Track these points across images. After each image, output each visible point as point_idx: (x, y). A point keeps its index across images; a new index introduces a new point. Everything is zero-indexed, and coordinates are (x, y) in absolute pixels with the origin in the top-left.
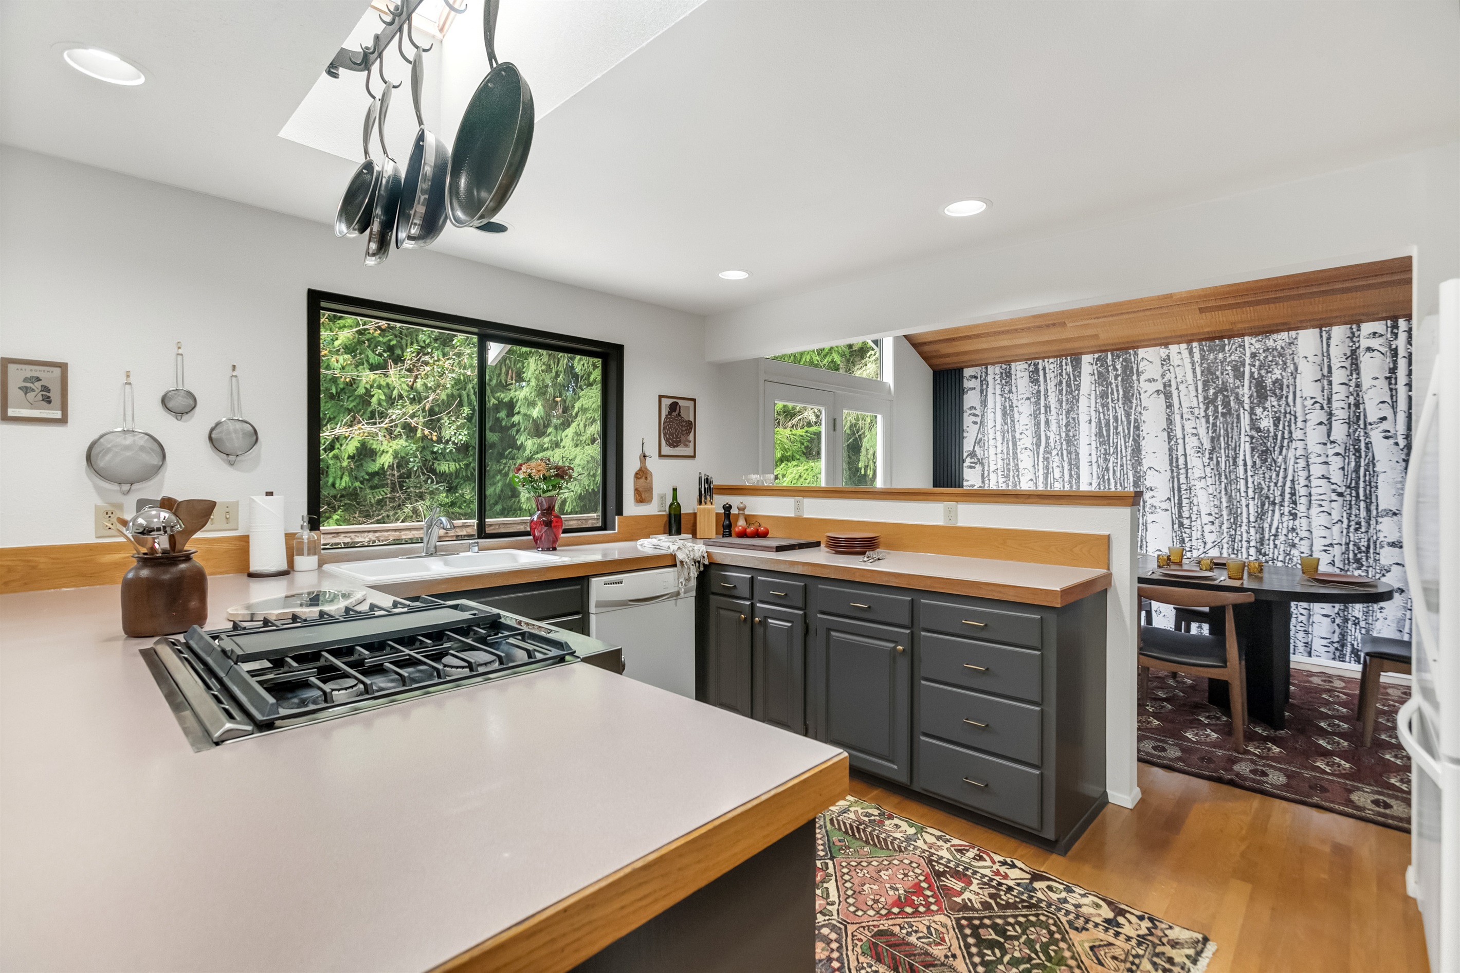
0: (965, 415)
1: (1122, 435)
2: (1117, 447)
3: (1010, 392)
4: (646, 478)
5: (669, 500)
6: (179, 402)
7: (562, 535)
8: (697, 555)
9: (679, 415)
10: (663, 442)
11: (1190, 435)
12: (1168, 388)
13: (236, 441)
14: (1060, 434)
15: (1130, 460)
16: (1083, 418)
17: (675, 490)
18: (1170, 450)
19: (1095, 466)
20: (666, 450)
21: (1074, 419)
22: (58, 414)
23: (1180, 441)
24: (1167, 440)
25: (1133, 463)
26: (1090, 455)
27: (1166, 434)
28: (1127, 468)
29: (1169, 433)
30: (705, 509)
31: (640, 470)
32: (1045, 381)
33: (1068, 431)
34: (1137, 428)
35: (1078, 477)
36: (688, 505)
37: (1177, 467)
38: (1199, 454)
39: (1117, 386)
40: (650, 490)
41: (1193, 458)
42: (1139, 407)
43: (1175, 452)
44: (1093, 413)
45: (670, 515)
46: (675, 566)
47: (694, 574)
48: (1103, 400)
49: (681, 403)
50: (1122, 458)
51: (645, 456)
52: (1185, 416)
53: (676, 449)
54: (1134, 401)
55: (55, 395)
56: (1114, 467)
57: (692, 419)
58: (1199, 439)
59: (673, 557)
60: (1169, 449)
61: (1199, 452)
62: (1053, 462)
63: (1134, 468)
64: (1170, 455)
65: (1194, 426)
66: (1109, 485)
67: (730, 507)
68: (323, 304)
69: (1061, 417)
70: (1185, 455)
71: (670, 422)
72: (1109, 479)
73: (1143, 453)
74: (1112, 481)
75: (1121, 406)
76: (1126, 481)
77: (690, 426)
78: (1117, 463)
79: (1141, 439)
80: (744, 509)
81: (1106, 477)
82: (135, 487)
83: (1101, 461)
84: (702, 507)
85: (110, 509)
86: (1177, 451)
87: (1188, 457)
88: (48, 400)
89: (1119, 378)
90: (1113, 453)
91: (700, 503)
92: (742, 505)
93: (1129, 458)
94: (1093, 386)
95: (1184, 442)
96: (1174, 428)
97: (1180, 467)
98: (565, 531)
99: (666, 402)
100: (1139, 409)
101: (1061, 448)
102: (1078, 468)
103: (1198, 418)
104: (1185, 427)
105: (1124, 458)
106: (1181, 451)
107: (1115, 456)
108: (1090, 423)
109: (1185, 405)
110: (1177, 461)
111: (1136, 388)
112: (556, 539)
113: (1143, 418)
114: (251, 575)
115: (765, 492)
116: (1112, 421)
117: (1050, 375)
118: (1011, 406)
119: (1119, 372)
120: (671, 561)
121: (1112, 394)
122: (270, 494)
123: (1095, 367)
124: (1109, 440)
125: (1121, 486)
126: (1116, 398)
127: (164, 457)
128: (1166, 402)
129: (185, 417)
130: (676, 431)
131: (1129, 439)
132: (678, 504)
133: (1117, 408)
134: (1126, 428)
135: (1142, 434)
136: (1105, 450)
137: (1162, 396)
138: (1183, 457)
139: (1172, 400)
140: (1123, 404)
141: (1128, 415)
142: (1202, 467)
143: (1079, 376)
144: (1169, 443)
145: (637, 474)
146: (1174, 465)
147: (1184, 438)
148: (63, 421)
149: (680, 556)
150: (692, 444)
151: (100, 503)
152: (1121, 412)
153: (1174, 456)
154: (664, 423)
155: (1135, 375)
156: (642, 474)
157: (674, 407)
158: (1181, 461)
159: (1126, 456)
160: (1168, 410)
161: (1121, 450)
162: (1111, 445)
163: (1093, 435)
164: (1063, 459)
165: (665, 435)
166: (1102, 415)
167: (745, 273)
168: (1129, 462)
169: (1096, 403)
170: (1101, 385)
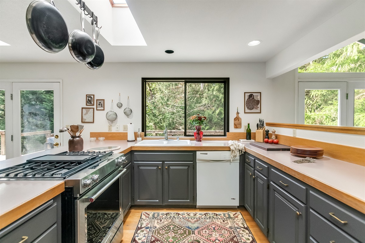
4: (239, 120)
5: (247, 128)
6: (120, 105)
7: (203, 137)
8: (240, 148)
9: (253, 98)
10: (246, 108)
13: (129, 112)
17: (249, 124)
20: (247, 111)
22: (103, 109)
30: (259, 131)
31: (236, 117)
36: (254, 129)
40: (240, 124)
45: (247, 133)
46: (230, 151)
47: (238, 154)
49: (254, 94)
51: (238, 113)
53: (252, 110)
55: (103, 105)
57: (259, 99)
59: (229, 148)
67: (268, 131)
68: (147, 81)
71: (249, 101)
77: (258, 102)
80: (275, 132)
82: (113, 122)
84: (258, 130)
85: (110, 126)
88: (102, 106)
91: (258, 129)
92: (274, 131)
98: (204, 136)
99: (247, 95)
112: (200, 138)
114: (128, 141)
115: (283, 126)
120: (228, 149)
122: (131, 124)
127: (117, 116)
129: (121, 108)
130: (252, 104)
132: (250, 129)
145: (235, 119)
148: (104, 110)
149: (232, 148)
150: (259, 108)
151: (109, 125)
154: (247, 102)
156: (237, 119)
157: (251, 96)
165: (247, 106)
167: (259, 41)
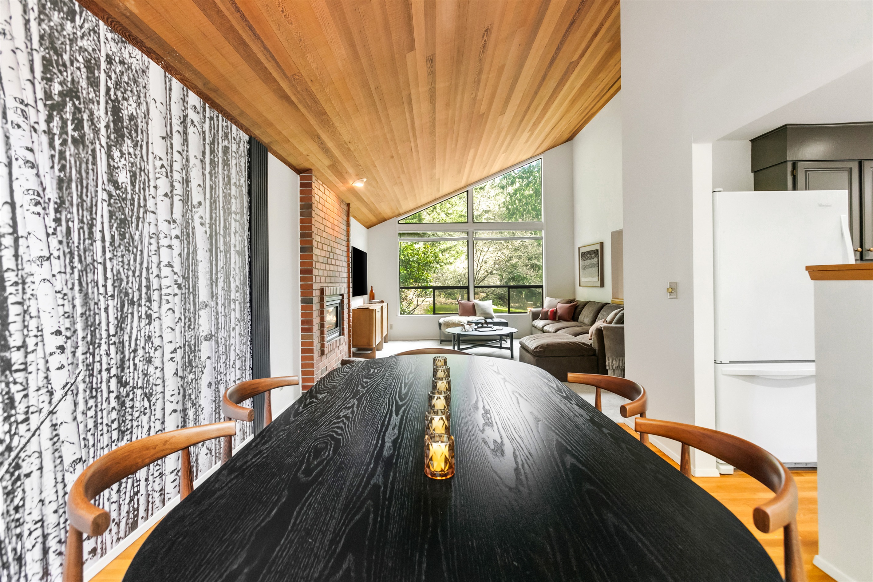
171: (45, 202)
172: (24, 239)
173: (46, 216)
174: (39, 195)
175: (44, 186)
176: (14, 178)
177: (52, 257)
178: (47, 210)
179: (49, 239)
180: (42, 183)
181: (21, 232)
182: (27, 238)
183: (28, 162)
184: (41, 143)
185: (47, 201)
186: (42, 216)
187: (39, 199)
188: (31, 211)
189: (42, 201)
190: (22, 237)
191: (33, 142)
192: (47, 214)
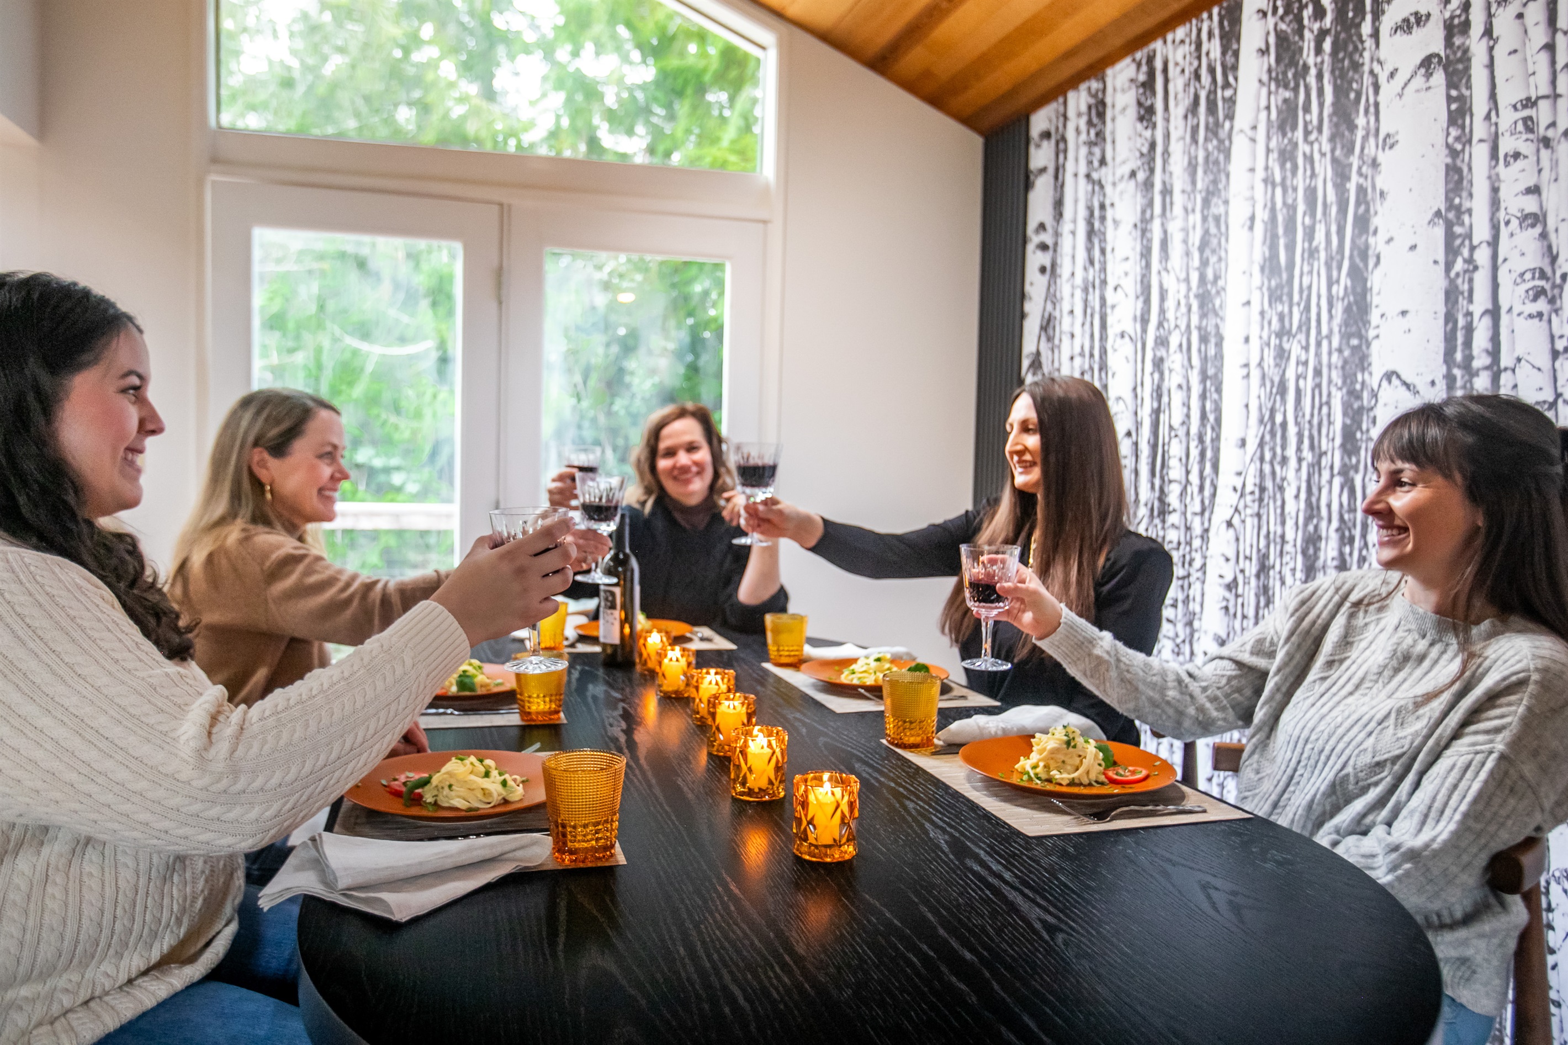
0: (1030, 247)
1: (1323, 255)
2: (1308, 308)
3: (1103, 162)
11: (1515, 223)
12: (1458, 41)
14: (1187, 280)
15: (1340, 351)
16: (1238, 213)
18: (1451, 295)
19: (1255, 374)
21: (1217, 219)
23: (1482, 256)
24: (1441, 257)
25: (1346, 362)
26: (1247, 340)
27: (1439, 232)
28: (1330, 381)
29: (1449, 226)
32: (1166, 108)
33: (1204, 263)
34: (1363, 223)
35: (1218, 421)
37: (1467, 364)
38: (1542, 305)
39: (1320, 76)
41: (1522, 325)
42: (1372, 140)
43: (1462, 302)
44: (1260, 187)
48: (1284, 135)
50: (1319, 344)
52: (1507, 145)
54: (1361, 121)
56: (1298, 378)
58: (1544, 235)
60: (1448, 294)
61: (1539, 293)
62: (1171, 371)
63: (1349, 379)
64: (1450, 318)
65: (1531, 183)
66: (1284, 448)
69: (1191, 217)
70: (1494, 313)
72: (1284, 425)
73: (1374, 317)
74: (1292, 430)
75: (1326, 147)
76: (1324, 431)
78: (1306, 363)
79: (1371, 262)
81: (1279, 419)
83: (1269, 360)
86: (1470, 300)
87: (1504, 320)
89: (1327, 45)
90: (1300, 328)
93: (1335, 343)
94: (1264, 91)
95: (1495, 256)
96: (1466, 204)
97: (1476, 364)
100: (1371, 149)
101: (1188, 326)
102: (1219, 390)
103: (1546, 142)
104: (1502, 194)
105: (1325, 343)
106: (1481, 301)
107: (1301, 337)
108: (1251, 228)
109: (1508, 95)
110: (1468, 343)
111: (1366, 68)
113: (1379, 184)
116: (1301, 208)
117: (1177, 84)
118: (1102, 207)
119: (1328, 21)
121: (1307, 109)
123: (1271, 20)
124: (1291, 278)
125: (1312, 447)
126: (1315, 122)
128: (1450, 99)
131: (1340, 268)
133: (1317, 156)
134: (1334, 228)
135: (1377, 243)
136: (1281, 317)
137: (1439, 77)
138: (1487, 321)
139: (1469, 87)
140: (1332, 139)
141: (1342, 174)
142: (1543, 360)
143: (1235, 68)
144: (1449, 266)
146: (1459, 356)
147: (1494, 243)
152: (1324, 168)
153: (1461, 322)
155: (1369, 17)
158: (1481, 340)
159: (1329, 337)
160: (1454, 132)
161: (1319, 315)
162: (1296, 298)
163: (1256, 270)
164: (1190, 359)
166: (1279, 191)
168: (1335, 356)
169: (1268, 151)
170: (1282, 82)
171: (1554, 286)
172: (1509, 373)
173: (1554, 316)
174: (1543, 275)
175: (1555, 252)
176: (1500, 260)
177: (1560, 401)
178: (1558, 302)
179: (1557, 364)
180: (1550, 247)
181: (1506, 360)
182: (1513, 370)
183: (1526, 217)
184: (1557, 161)
185: (1558, 281)
186: (1545, 317)
187: (1542, 283)
188: (1526, 314)
189: (1547, 286)
190: (1506, 369)
191: (1540, 171)
192: (1556, 311)
